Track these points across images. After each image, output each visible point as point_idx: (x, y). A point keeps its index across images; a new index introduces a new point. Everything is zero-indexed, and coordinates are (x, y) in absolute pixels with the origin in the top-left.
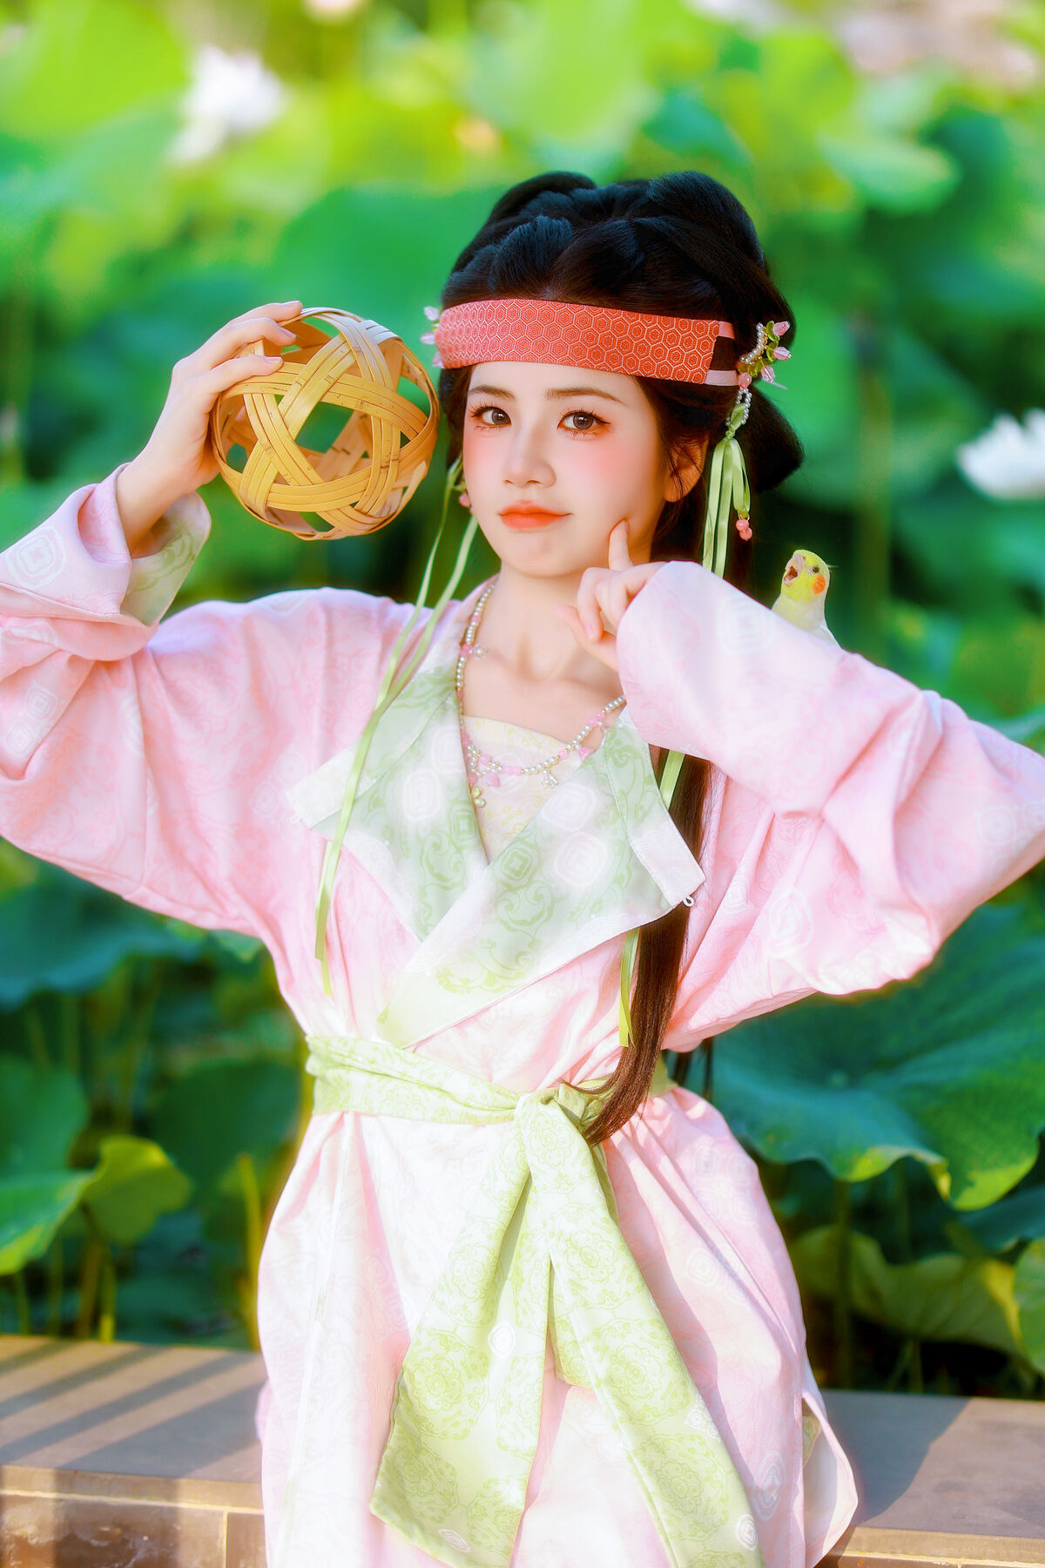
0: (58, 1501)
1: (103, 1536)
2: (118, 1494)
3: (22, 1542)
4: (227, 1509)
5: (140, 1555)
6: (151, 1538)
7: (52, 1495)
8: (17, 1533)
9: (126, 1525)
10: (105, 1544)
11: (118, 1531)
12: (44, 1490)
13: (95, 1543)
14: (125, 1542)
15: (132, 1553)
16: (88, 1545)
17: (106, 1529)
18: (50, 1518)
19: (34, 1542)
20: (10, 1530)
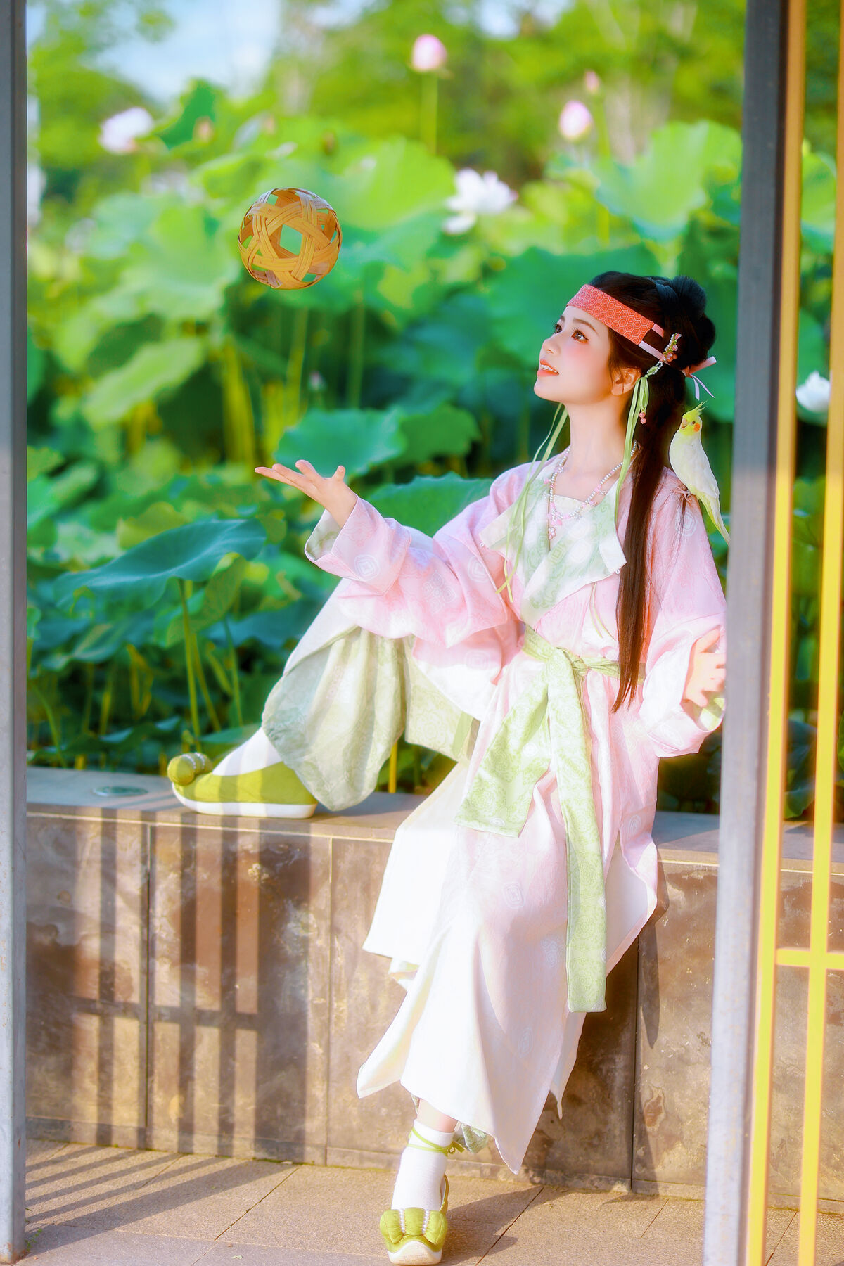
0: (261, 833)
1: (282, 849)
2: (287, 830)
3: (247, 852)
4: (332, 837)
5: (296, 857)
6: (300, 850)
7: (258, 831)
8: (245, 848)
9: (291, 844)
10: (281, 852)
11: (287, 847)
12: (256, 829)
13: (277, 852)
14: (289, 852)
15: (292, 857)
16: (273, 853)
17: (282, 846)
18: (257, 840)
19: (252, 852)
20: (242, 846)
